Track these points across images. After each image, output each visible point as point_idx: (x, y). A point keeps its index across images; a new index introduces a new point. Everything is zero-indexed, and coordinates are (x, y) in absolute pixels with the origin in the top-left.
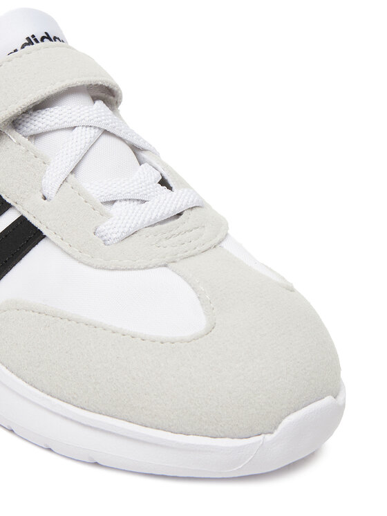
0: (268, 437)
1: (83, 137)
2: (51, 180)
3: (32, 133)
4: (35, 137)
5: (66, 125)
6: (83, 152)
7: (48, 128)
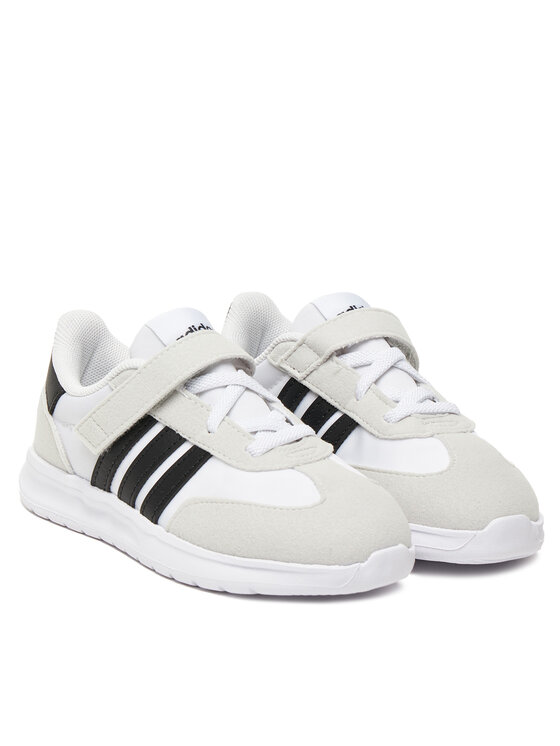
0: (362, 564)
1: (232, 392)
2: (214, 419)
3: (198, 391)
4: (199, 394)
5: (221, 385)
6: (234, 401)
7: (210, 387)
